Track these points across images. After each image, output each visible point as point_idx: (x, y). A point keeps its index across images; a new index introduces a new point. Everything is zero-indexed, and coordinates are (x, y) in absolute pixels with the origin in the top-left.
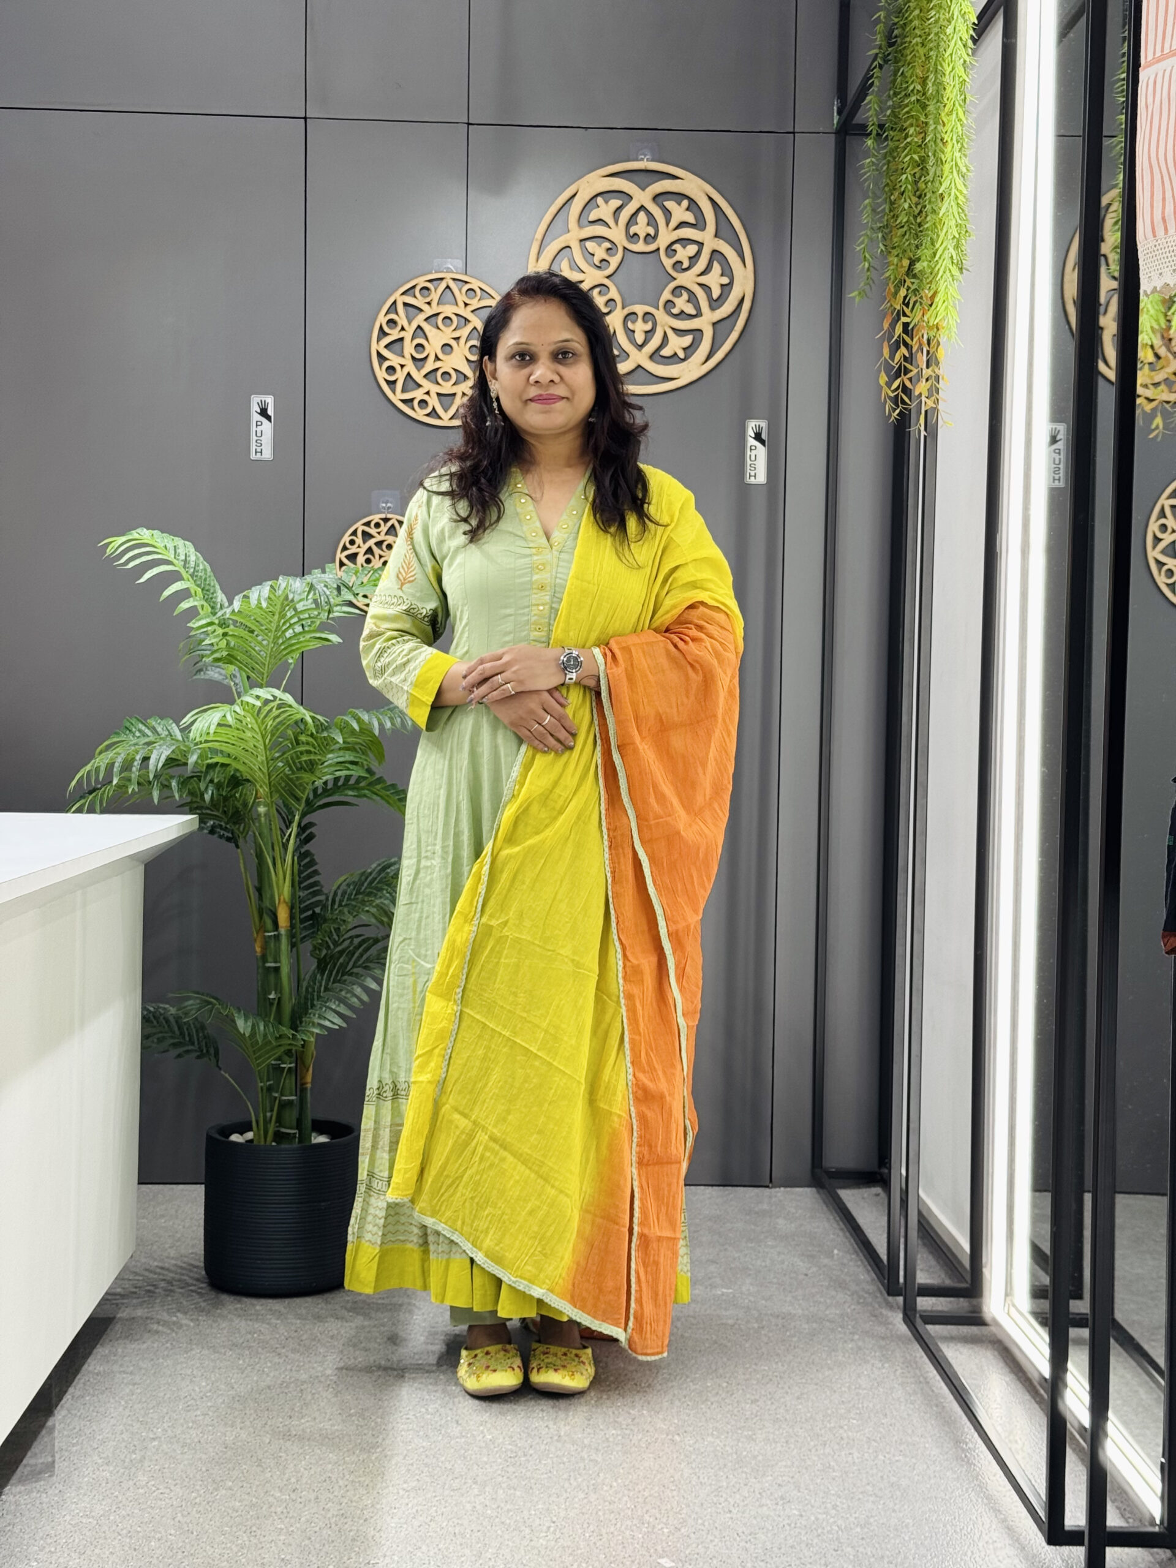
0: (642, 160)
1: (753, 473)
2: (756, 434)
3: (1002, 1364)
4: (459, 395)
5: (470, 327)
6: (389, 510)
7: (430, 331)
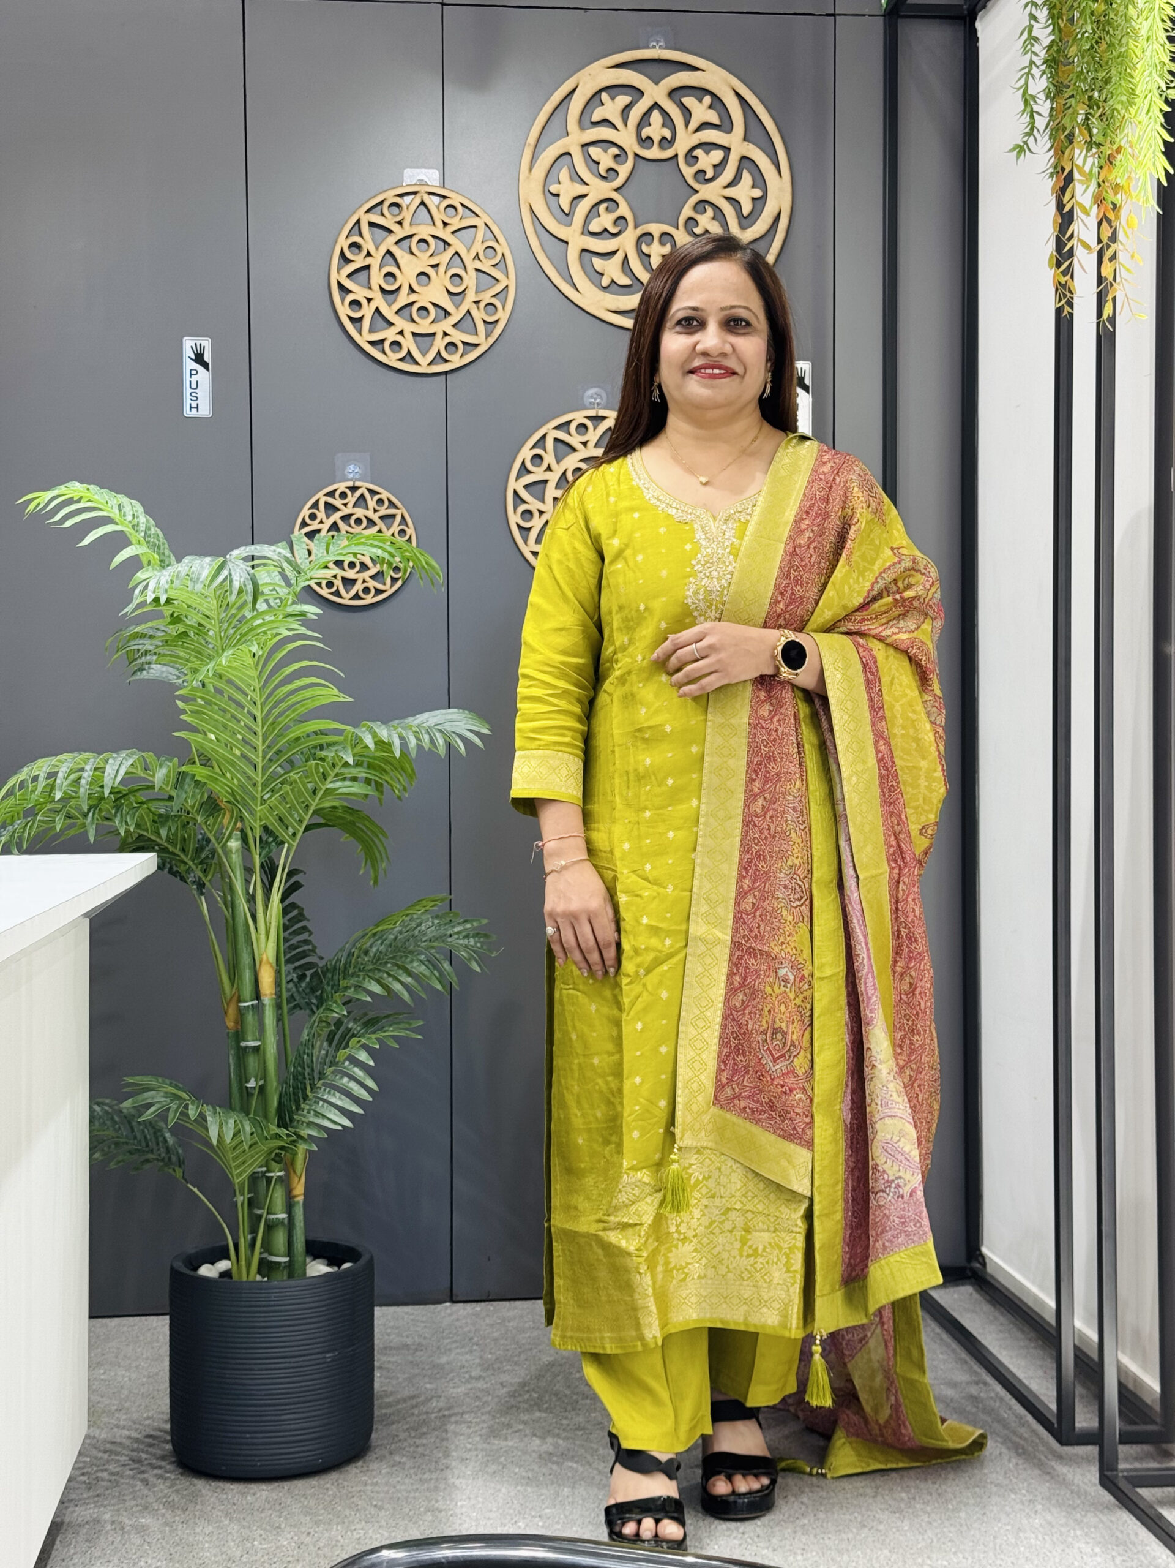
0: (654, 47)
4: (440, 335)
5: (450, 252)
6: (355, 476)
7: (402, 257)
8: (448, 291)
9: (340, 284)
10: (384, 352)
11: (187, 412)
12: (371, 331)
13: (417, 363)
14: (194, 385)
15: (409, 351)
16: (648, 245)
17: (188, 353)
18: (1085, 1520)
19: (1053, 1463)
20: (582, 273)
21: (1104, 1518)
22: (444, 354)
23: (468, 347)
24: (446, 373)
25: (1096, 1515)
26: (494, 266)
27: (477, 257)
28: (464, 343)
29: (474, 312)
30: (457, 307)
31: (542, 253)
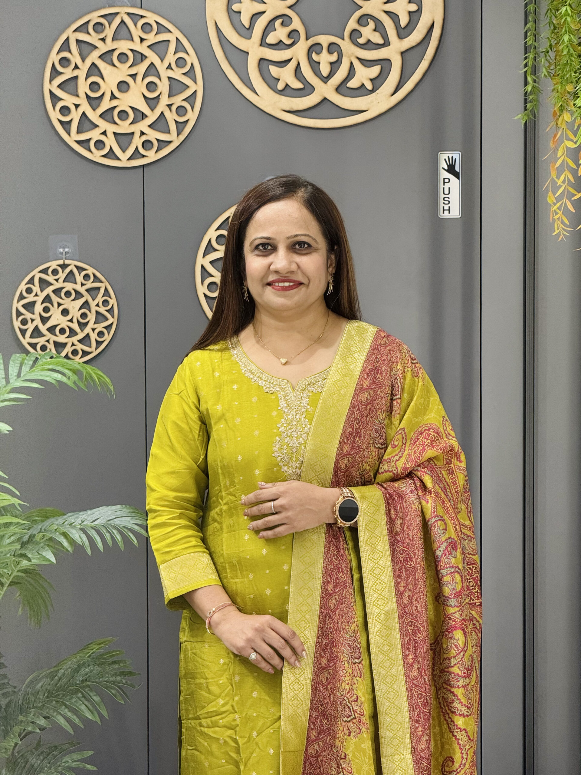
1: (446, 207)
2: (449, 166)
4: (137, 134)
5: (146, 64)
6: (66, 256)
7: (105, 69)
8: (145, 97)
10: (90, 150)
12: (78, 132)
13: (118, 159)
15: (111, 149)
16: (318, 53)
22: (141, 151)
23: (162, 144)
24: (143, 166)
26: (184, 74)
27: (169, 67)
28: (158, 140)
29: (167, 114)
30: (153, 109)
31: (226, 62)
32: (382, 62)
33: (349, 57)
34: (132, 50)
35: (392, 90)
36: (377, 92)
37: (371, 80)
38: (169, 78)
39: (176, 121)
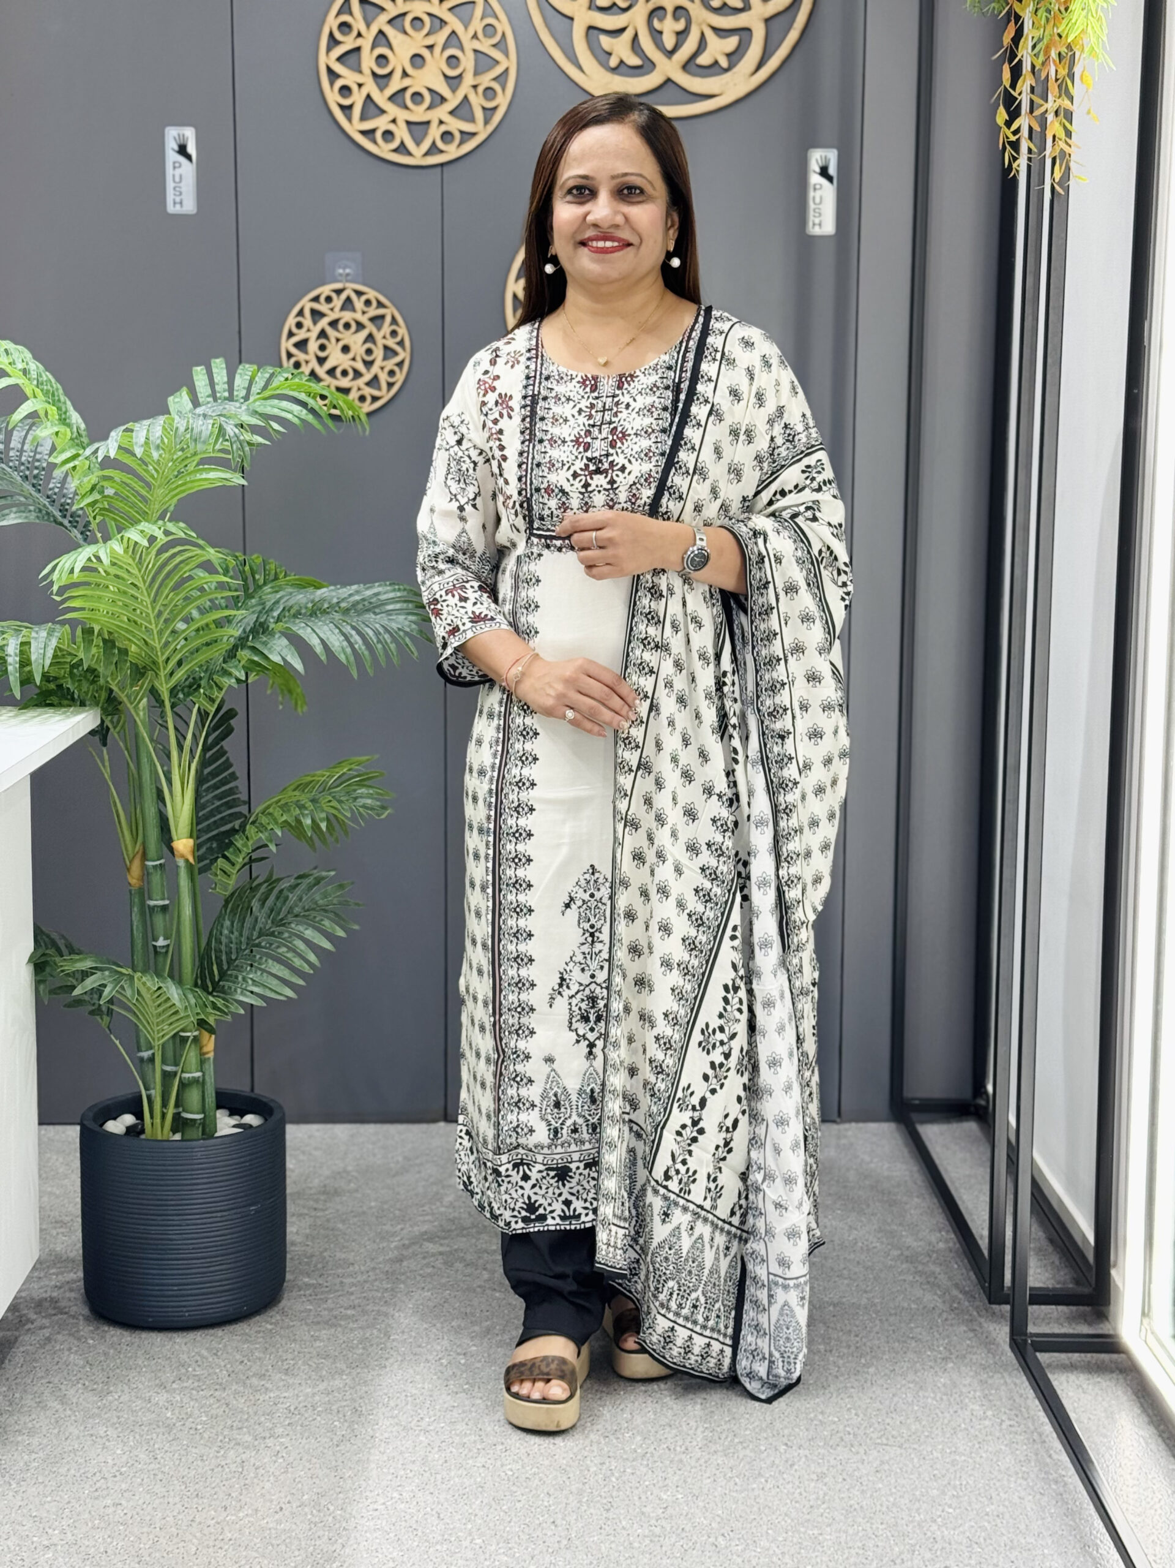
1: (817, 221)
2: (821, 168)
3: (1137, 1410)
4: (434, 124)
5: (446, 32)
6: (347, 278)
7: (395, 37)
8: (445, 76)
9: (330, 71)
10: (375, 142)
11: (171, 209)
12: (363, 118)
13: (409, 154)
14: (177, 179)
15: (402, 143)
16: (661, 20)
17: (171, 145)
18: (990, 1381)
19: (982, 1320)
20: (588, 53)
21: (1009, 1381)
22: (440, 144)
23: (466, 136)
24: (442, 165)
25: (1003, 1377)
26: (494, 46)
27: (475, 36)
28: (462, 132)
29: (472, 97)
30: (454, 90)
31: (546, 30)
32: (742, 33)
33: (700, 25)
34: (429, 14)
35: (753, 67)
36: (735, 70)
37: (729, 55)
38: (475, 51)
39: (484, 109)
